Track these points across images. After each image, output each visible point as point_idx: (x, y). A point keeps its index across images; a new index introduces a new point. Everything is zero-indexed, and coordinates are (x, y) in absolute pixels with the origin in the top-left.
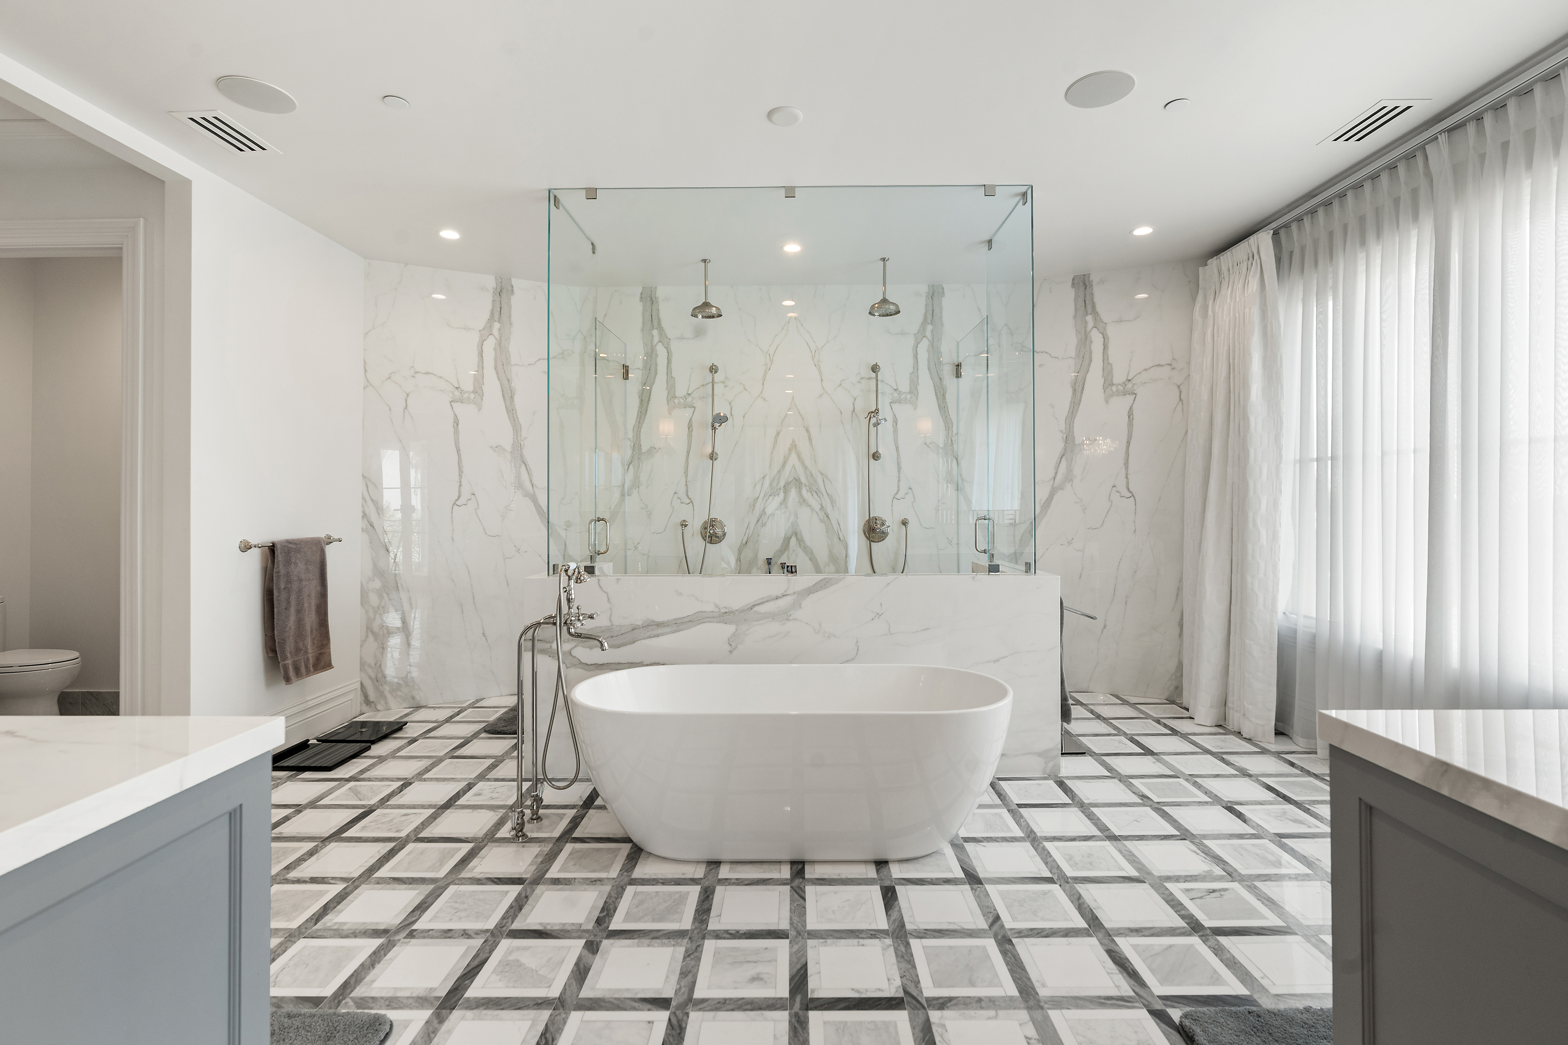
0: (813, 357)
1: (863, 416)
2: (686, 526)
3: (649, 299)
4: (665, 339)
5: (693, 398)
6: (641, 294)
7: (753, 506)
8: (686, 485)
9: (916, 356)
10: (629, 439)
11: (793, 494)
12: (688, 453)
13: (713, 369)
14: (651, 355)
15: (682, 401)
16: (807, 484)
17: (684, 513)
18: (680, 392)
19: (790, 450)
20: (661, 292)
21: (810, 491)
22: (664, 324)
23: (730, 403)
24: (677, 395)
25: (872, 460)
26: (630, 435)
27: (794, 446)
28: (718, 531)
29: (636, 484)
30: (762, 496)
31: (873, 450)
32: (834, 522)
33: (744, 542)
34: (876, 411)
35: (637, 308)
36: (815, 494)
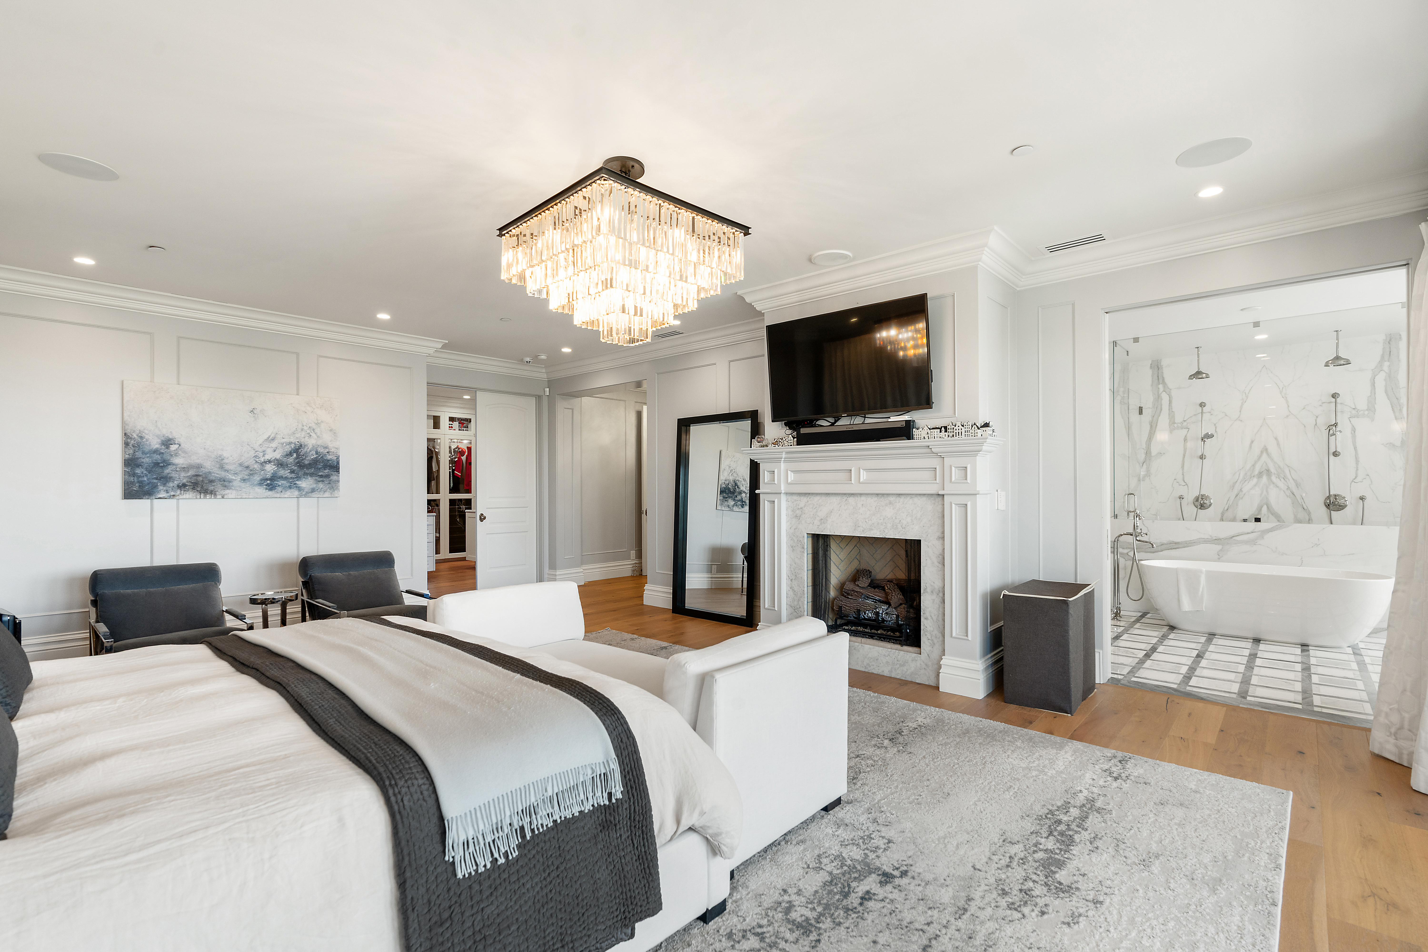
0: (1281, 392)
1: (1323, 428)
2: (1183, 498)
3: (1157, 367)
4: (1167, 390)
5: (1188, 423)
6: (1151, 364)
7: (1233, 487)
8: (1183, 474)
9: (1373, 385)
10: (1143, 449)
11: (1265, 479)
12: (1184, 456)
13: (1202, 405)
14: (1158, 398)
15: (1180, 425)
16: (1276, 473)
17: (1182, 491)
18: (1178, 419)
19: (1262, 452)
20: (1164, 363)
21: (1278, 477)
22: (1166, 381)
23: (1215, 425)
24: (1176, 422)
25: (1332, 457)
26: (1144, 446)
27: (1265, 450)
28: (1207, 502)
29: (1148, 474)
30: (1239, 481)
31: (1332, 450)
32: (1298, 497)
33: (1226, 509)
34: (1336, 425)
35: (1148, 373)
36: (1282, 480)
